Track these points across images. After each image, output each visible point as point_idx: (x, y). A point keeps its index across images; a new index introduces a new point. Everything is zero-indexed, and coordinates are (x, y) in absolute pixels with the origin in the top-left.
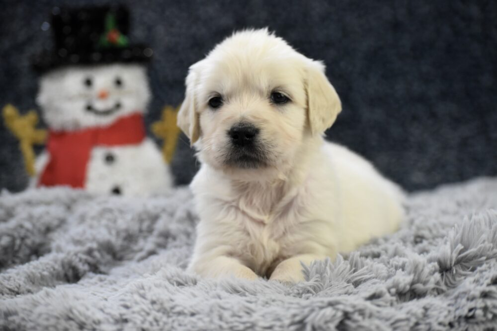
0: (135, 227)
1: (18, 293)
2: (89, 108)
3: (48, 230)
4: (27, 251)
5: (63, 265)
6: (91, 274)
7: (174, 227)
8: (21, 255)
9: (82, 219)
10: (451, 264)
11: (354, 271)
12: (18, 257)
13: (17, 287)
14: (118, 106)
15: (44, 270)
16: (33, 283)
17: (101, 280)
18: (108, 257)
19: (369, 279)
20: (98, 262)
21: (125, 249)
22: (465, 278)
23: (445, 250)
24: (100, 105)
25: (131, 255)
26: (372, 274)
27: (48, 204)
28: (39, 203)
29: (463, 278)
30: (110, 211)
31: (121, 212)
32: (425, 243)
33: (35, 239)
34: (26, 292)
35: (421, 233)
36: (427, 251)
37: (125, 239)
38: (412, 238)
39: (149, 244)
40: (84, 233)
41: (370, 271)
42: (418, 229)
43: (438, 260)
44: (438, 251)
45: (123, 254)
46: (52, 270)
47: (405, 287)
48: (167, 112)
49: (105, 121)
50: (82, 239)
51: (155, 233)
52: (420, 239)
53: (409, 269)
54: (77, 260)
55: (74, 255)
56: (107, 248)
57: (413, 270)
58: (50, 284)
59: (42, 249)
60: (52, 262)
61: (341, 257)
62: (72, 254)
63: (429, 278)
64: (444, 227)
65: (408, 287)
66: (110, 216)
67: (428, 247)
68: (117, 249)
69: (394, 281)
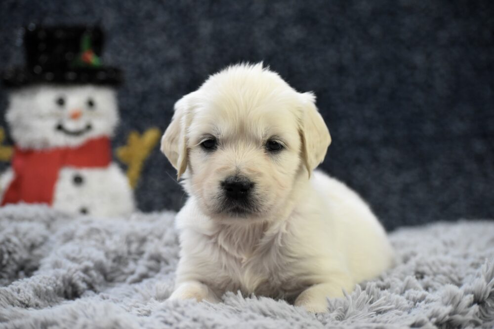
0: (124, 249)
1: (27, 306)
2: (60, 128)
3: (33, 247)
4: (15, 267)
5: (64, 281)
6: (91, 293)
7: (164, 251)
8: (9, 270)
9: (69, 238)
10: (484, 298)
11: (371, 303)
12: (5, 272)
13: (27, 300)
14: (89, 127)
15: (48, 285)
16: (39, 297)
17: (104, 298)
18: (101, 278)
19: (390, 309)
20: (94, 281)
21: (114, 270)
23: (478, 282)
24: (71, 125)
25: (122, 277)
26: (391, 305)
27: (30, 220)
28: (22, 219)
30: (98, 231)
31: (109, 234)
32: (427, 279)
33: (22, 254)
34: (34, 306)
35: (421, 269)
36: (431, 286)
37: (114, 261)
38: (413, 273)
39: (141, 267)
40: (80, 251)
41: (388, 301)
42: (418, 265)
43: (473, 293)
44: (470, 284)
45: (113, 275)
46: (54, 285)
47: (445, 317)
48: (133, 137)
49: (75, 142)
50: (78, 257)
51: (146, 256)
52: (420, 275)
53: (446, 300)
54: (77, 277)
55: (75, 272)
56: (100, 268)
57: (450, 301)
58: (53, 300)
59: (29, 266)
60: (54, 278)
61: (359, 287)
62: (73, 270)
63: (467, 309)
64: (443, 264)
65: (447, 318)
66: (97, 236)
67: (431, 283)
68: (108, 270)
69: (433, 311)
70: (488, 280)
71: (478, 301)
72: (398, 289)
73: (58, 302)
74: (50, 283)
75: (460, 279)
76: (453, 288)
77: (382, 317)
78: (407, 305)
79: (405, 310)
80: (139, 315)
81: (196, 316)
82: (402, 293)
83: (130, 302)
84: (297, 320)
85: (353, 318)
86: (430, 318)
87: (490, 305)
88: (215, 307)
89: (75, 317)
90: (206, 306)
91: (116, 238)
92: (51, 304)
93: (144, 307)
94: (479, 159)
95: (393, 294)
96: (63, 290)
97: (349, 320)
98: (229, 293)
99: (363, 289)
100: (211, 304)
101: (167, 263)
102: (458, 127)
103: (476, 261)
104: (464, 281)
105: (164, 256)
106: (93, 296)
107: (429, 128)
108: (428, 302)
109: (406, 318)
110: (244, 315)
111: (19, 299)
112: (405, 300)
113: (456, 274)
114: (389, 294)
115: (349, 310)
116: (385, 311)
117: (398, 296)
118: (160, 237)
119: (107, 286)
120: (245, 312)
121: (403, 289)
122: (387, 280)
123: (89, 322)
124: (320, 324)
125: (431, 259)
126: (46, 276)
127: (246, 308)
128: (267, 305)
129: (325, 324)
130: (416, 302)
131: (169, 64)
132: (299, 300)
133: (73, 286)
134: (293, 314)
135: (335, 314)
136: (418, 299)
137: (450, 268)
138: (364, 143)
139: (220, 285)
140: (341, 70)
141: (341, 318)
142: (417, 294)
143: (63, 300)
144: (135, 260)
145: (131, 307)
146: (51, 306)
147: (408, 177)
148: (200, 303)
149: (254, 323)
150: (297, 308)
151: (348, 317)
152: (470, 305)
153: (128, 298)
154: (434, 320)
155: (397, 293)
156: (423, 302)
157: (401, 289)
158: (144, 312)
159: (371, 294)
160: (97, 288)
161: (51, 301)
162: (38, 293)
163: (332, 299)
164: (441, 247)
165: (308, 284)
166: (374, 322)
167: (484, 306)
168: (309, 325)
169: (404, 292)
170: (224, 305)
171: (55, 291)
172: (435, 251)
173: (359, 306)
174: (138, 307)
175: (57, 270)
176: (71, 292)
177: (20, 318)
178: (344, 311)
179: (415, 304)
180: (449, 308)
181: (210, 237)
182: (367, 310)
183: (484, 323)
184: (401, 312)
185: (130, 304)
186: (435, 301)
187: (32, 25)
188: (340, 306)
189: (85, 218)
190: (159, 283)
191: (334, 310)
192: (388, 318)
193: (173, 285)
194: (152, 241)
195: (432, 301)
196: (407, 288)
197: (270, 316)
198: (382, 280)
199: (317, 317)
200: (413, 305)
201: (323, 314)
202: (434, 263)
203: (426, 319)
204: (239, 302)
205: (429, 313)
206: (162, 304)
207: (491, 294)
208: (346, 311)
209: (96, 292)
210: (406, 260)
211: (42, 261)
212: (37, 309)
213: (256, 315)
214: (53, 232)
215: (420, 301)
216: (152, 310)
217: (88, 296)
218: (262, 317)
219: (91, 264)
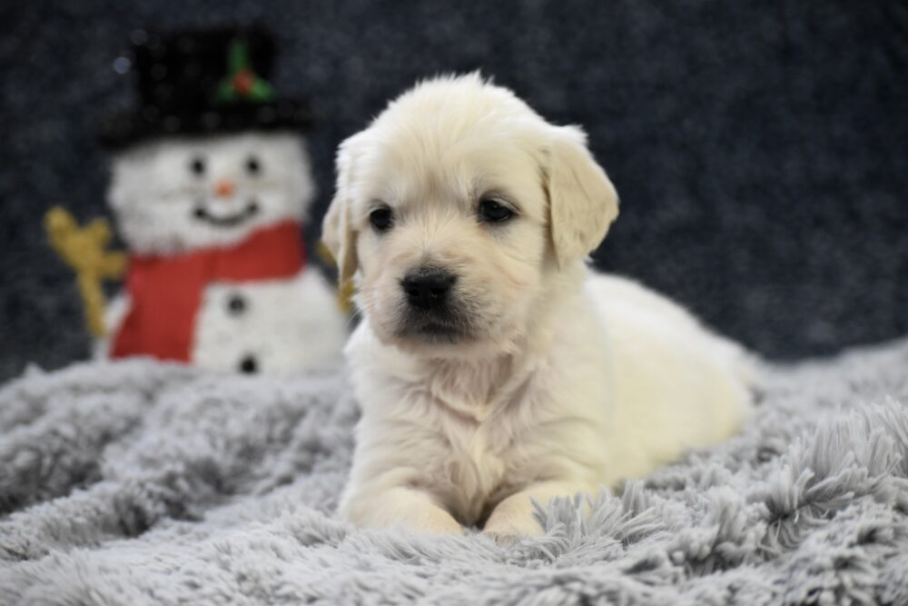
0: (260, 433)
2: (200, 214)
14: (253, 209)
18: (207, 490)
21: (239, 473)
24: (219, 208)
37: (240, 455)
45: (232, 482)
51: (295, 444)
66: (213, 412)
68: (225, 473)
74: (85, 511)
96: (114, 518)
111: (8, 546)
133: (138, 510)
160: (192, 509)
171: (96, 524)
176: (133, 523)
219: (179, 468)
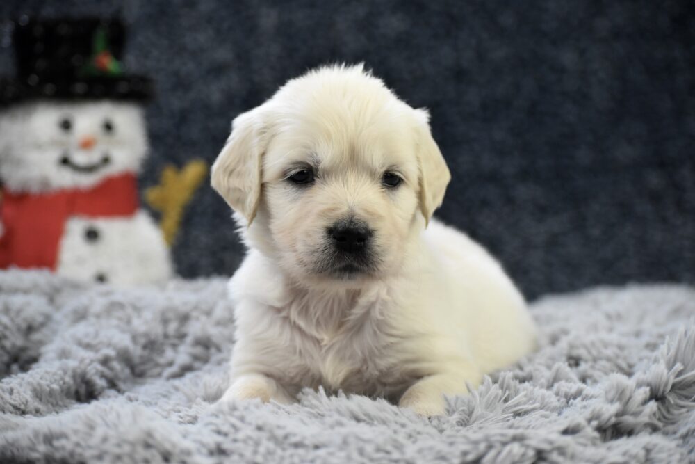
0: (157, 330)
1: (23, 413)
2: (65, 161)
3: (30, 329)
4: (6, 358)
5: (74, 377)
6: (112, 392)
7: (214, 332)
9: (80, 316)
10: (664, 391)
11: (506, 401)
14: (106, 160)
15: (52, 383)
16: (41, 400)
17: (130, 400)
18: (127, 371)
19: (533, 410)
20: (116, 377)
21: (145, 361)
22: (688, 411)
23: (657, 370)
24: (80, 158)
25: (156, 371)
26: (534, 403)
27: (26, 292)
28: (15, 291)
29: (684, 410)
30: (121, 306)
31: (137, 309)
32: (583, 367)
33: (15, 340)
34: (34, 412)
35: (575, 353)
36: (590, 377)
37: (145, 347)
38: (564, 358)
39: (182, 356)
40: (97, 335)
41: (530, 399)
42: (572, 346)
43: (648, 385)
44: (645, 373)
45: (142, 368)
46: (61, 382)
47: (609, 419)
48: (169, 174)
49: (87, 181)
50: (94, 342)
51: (189, 340)
52: (575, 361)
53: (611, 395)
54: (93, 371)
55: (89, 365)
56: (125, 357)
57: (617, 396)
58: (60, 403)
59: (24, 356)
60: (60, 372)
61: (489, 379)
62: (87, 361)
63: (641, 408)
64: (606, 345)
65: (613, 420)
66: (120, 314)
67: (590, 372)
68: (136, 360)
69: (593, 411)
70: (670, 366)
71: (656, 396)
72: (543, 381)
73: (66, 407)
74: (56, 380)
75: (631, 366)
76: (620, 378)
77: (521, 421)
78: (556, 404)
79: (553, 409)
80: (180, 423)
81: (260, 423)
82: (550, 387)
83: (169, 405)
84: (403, 426)
85: (481, 423)
86: (589, 421)
87: (672, 402)
88: (287, 410)
89: (91, 427)
90: (276, 409)
91: (148, 315)
92: (57, 409)
93: (186, 411)
94: (655, 198)
95: (537, 388)
96: (73, 389)
97: (475, 426)
98: (307, 390)
99: (495, 382)
100: (282, 406)
101: (219, 349)
102: (625, 152)
103: (652, 340)
104: (636, 368)
105: (215, 339)
106: (116, 397)
107: (584, 156)
108: (586, 398)
109: (555, 421)
110: (328, 420)
111: (12, 402)
112: (554, 396)
113: (625, 358)
114: (532, 387)
115: (475, 412)
116: (526, 412)
117: (544, 391)
118: (208, 313)
119: (135, 383)
120: (330, 416)
121: (551, 380)
122: (528, 369)
123: (111, 433)
124: (434, 431)
125: (590, 338)
126: (49, 370)
127: (330, 410)
128: (360, 406)
129: (441, 431)
130: (569, 400)
131: (217, 70)
132: (405, 399)
133: (88, 383)
134: (397, 419)
135: (455, 417)
136: (572, 395)
137: (616, 350)
138: (494, 178)
139: (292, 379)
140: (459, 75)
141: (463, 423)
142: (571, 388)
143: (74, 404)
144: (174, 346)
145: (169, 412)
146: (57, 413)
147: (555, 224)
148: (266, 403)
149: (343, 431)
150: (402, 409)
151: (474, 422)
152: (645, 402)
153: (165, 399)
154: (595, 423)
155: (542, 387)
156: (579, 399)
157: (549, 381)
158: (188, 418)
159: (506, 389)
160: (122, 386)
161: (57, 404)
162: (38, 394)
163: (451, 396)
164: (603, 322)
165: (417, 376)
166: (511, 427)
167: (665, 403)
168: (419, 433)
169: (552, 386)
170: (300, 406)
171: (62, 391)
172: (594, 328)
173: (489, 406)
174: (179, 411)
175: (64, 361)
176: (85, 392)
177: (13, 429)
178: (468, 412)
179: (567, 402)
180: (615, 407)
181: (279, 310)
182: (500, 411)
183: (664, 426)
184: (548, 413)
185: (168, 407)
186: (596, 398)
187: (24, 18)
188: (463, 406)
189: (103, 288)
190: (208, 378)
191: (454, 412)
192: (530, 421)
193: (227, 380)
194: (197, 319)
195: (591, 397)
196: (556, 379)
197: (364, 421)
198: (521, 368)
199: (431, 422)
200: (564, 403)
201: (439, 418)
202: (593, 344)
203: (583, 422)
204: (321, 402)
205: (587, 413)
206: (213, 407)
207: (674, 386)
208: (470, 414)
209: (119, 391)
210: (554, 340)
211: (43, 349)
212: (38, 417)
213: (344, 420)
214: (58, 308)
215: (575, 398)
216: (198, 415)
217: (109, 397)
218: (353, 422)
219: (111, 353)
